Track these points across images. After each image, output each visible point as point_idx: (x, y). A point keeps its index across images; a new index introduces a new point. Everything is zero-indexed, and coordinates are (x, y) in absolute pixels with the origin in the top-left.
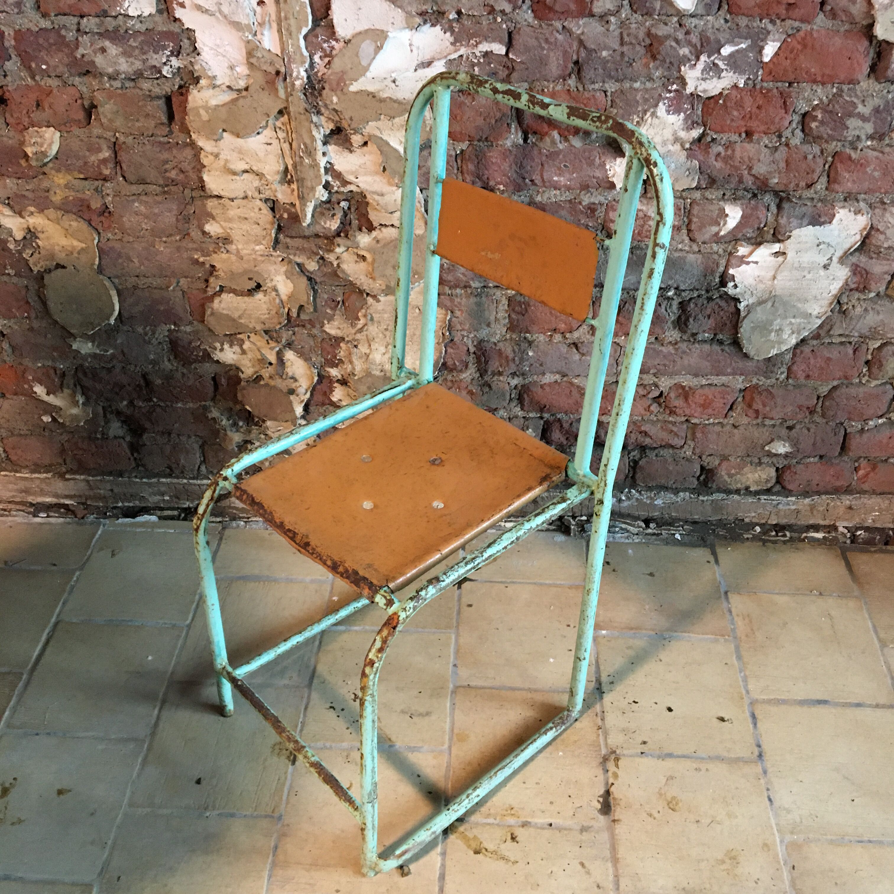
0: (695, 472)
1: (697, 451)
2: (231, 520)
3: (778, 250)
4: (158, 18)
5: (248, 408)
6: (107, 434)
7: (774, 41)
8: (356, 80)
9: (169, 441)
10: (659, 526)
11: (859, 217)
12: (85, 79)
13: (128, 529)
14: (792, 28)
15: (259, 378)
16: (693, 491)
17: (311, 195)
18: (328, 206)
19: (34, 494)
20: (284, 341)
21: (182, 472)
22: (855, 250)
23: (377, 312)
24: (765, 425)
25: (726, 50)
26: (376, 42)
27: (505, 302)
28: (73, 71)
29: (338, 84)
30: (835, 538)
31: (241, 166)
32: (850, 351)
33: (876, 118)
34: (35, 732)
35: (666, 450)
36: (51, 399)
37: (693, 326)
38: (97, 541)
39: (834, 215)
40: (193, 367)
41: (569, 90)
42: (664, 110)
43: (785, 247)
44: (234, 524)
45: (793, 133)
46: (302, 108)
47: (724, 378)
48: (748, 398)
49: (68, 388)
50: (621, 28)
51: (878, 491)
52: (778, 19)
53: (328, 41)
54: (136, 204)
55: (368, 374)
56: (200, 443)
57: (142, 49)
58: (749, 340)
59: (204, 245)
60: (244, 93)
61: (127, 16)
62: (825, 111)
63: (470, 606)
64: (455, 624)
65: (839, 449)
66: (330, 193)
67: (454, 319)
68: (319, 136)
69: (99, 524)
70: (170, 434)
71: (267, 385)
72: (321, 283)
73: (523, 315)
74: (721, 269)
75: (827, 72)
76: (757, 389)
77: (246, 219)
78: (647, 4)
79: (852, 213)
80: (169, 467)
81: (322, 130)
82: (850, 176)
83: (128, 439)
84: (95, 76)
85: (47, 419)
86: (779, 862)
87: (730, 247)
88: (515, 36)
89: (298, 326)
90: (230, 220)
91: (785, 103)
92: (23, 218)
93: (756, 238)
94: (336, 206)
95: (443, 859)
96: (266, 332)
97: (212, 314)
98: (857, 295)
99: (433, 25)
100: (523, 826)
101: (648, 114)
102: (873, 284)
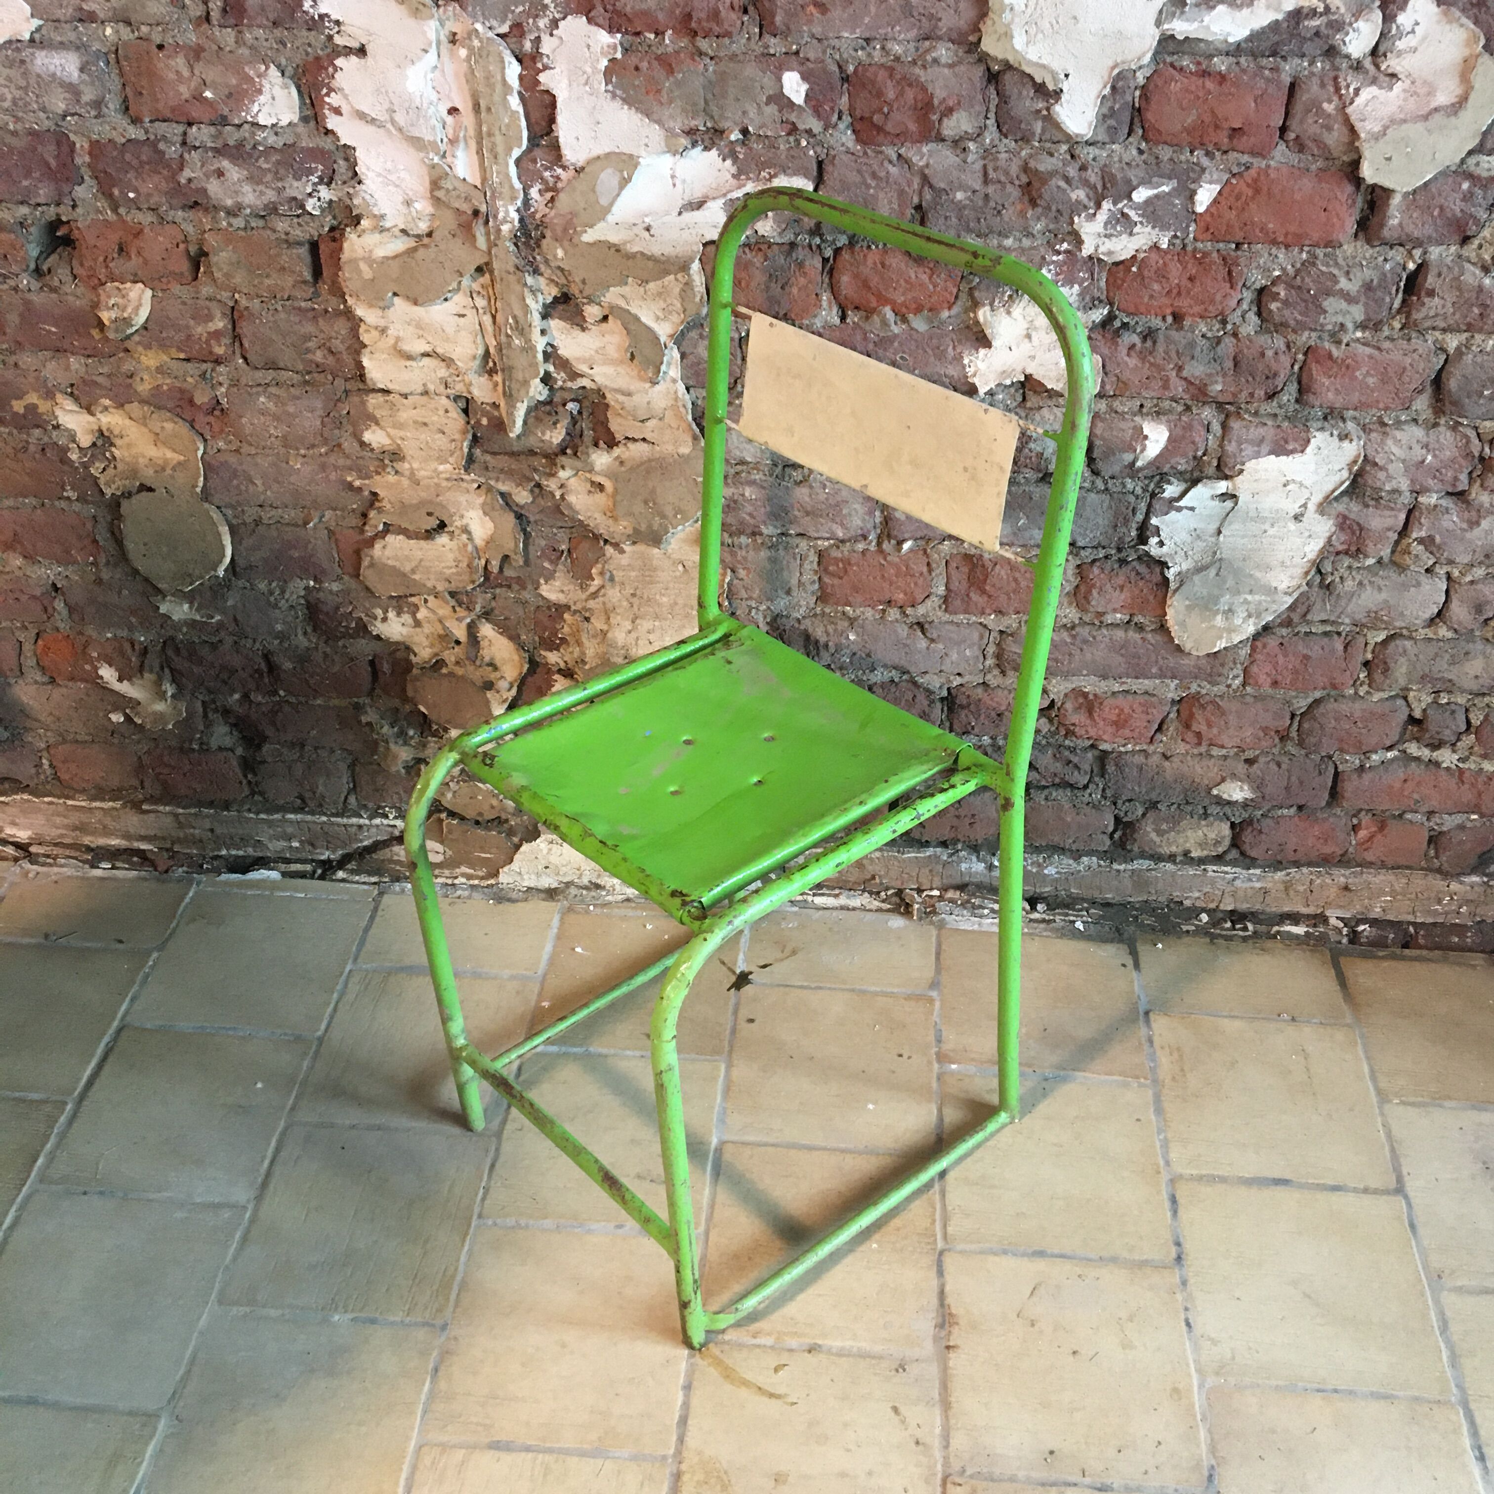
0: (1106, 826)
1: (1109, 793)
2: (392, 881)
3: (1224, 491)
4: (301, 129)
5: (422, 709)
6: (208, 744)
7: (1211, 183)
8: (591, 227)
9: (302, 756)
10: (1051, 908)
11: (1346, 444)
12: (191, 214)
13: (235, 890)
14: (1239, 164)
15: (440, 664)
16: (1103, 855)
17: (522, 392)
18: (548, 408)
19: (93, 833)
20: (478, 608)
21: (321, 805)
22: (1342, 494)
23: (620, 568)
24: (1212, 756)
25: (1141, 195)
26: (621, 171)
27: (813, 557)
28: (174, 202)
29: (565, 230)
30: (1324, 935)
31: (421, 347)
32: (1339, 645)
33: (1368, 298)
34: (82, 1189)
35: (1060, 791)
36: (125, 688)
37: (1097, 602)
38: (186, 907)
39: (1309, 441)
40: (340, 643)
43: (1234, 485)
44: (397, 887)
45: (1243, 317)
46: (511, 264)
47: (1146, 682)
48: (1185, 714)
49: (151, 671)
50: (984, 158)
51: (1390, 862)
52: (1218, 150)
53: (550, 169)
54: (262, 399)
55: (606, 662)
56: (349, 761)
57: (277, 173)
58: (1183, 624)
59: (361, 462)
60: (426, 240)
61: (255, 125)
62: (1290, 286)
63: (751, 1021)
64: (727, 1049)
65: (1326, 796)
66: (551, 389)
67: (735, 582)
68: (535, 306)
69: (190, 882)
70: (303, 746)
71: (451, 674)
72: (535, 522)
73: (841, 578)
74: (1140, 517)
75: (1292, 229)
76: (1198, 700)
77: (425, 424)
78: (1023, 126)
79: (1335, 438)
80: (301, 798)
81: (540, 298)
82: (1332, 383)
83: (239, 751)
84: (206, 210)
85: (117, 718)
86: (1195, 1416)
87: (1152, 486)
88: (828, 168)
89: (501, 586)
90: (400, 426)
91: (1230, 273)
92: (92, 414)
93: (1192, 473)
94: (560, 409)
95: (687, 1396)
96: (452, 594)
97: (372, 565)
98: (1347, 561)
99: (706, 149)
100: (810, 1351)
102: (1371, 545)
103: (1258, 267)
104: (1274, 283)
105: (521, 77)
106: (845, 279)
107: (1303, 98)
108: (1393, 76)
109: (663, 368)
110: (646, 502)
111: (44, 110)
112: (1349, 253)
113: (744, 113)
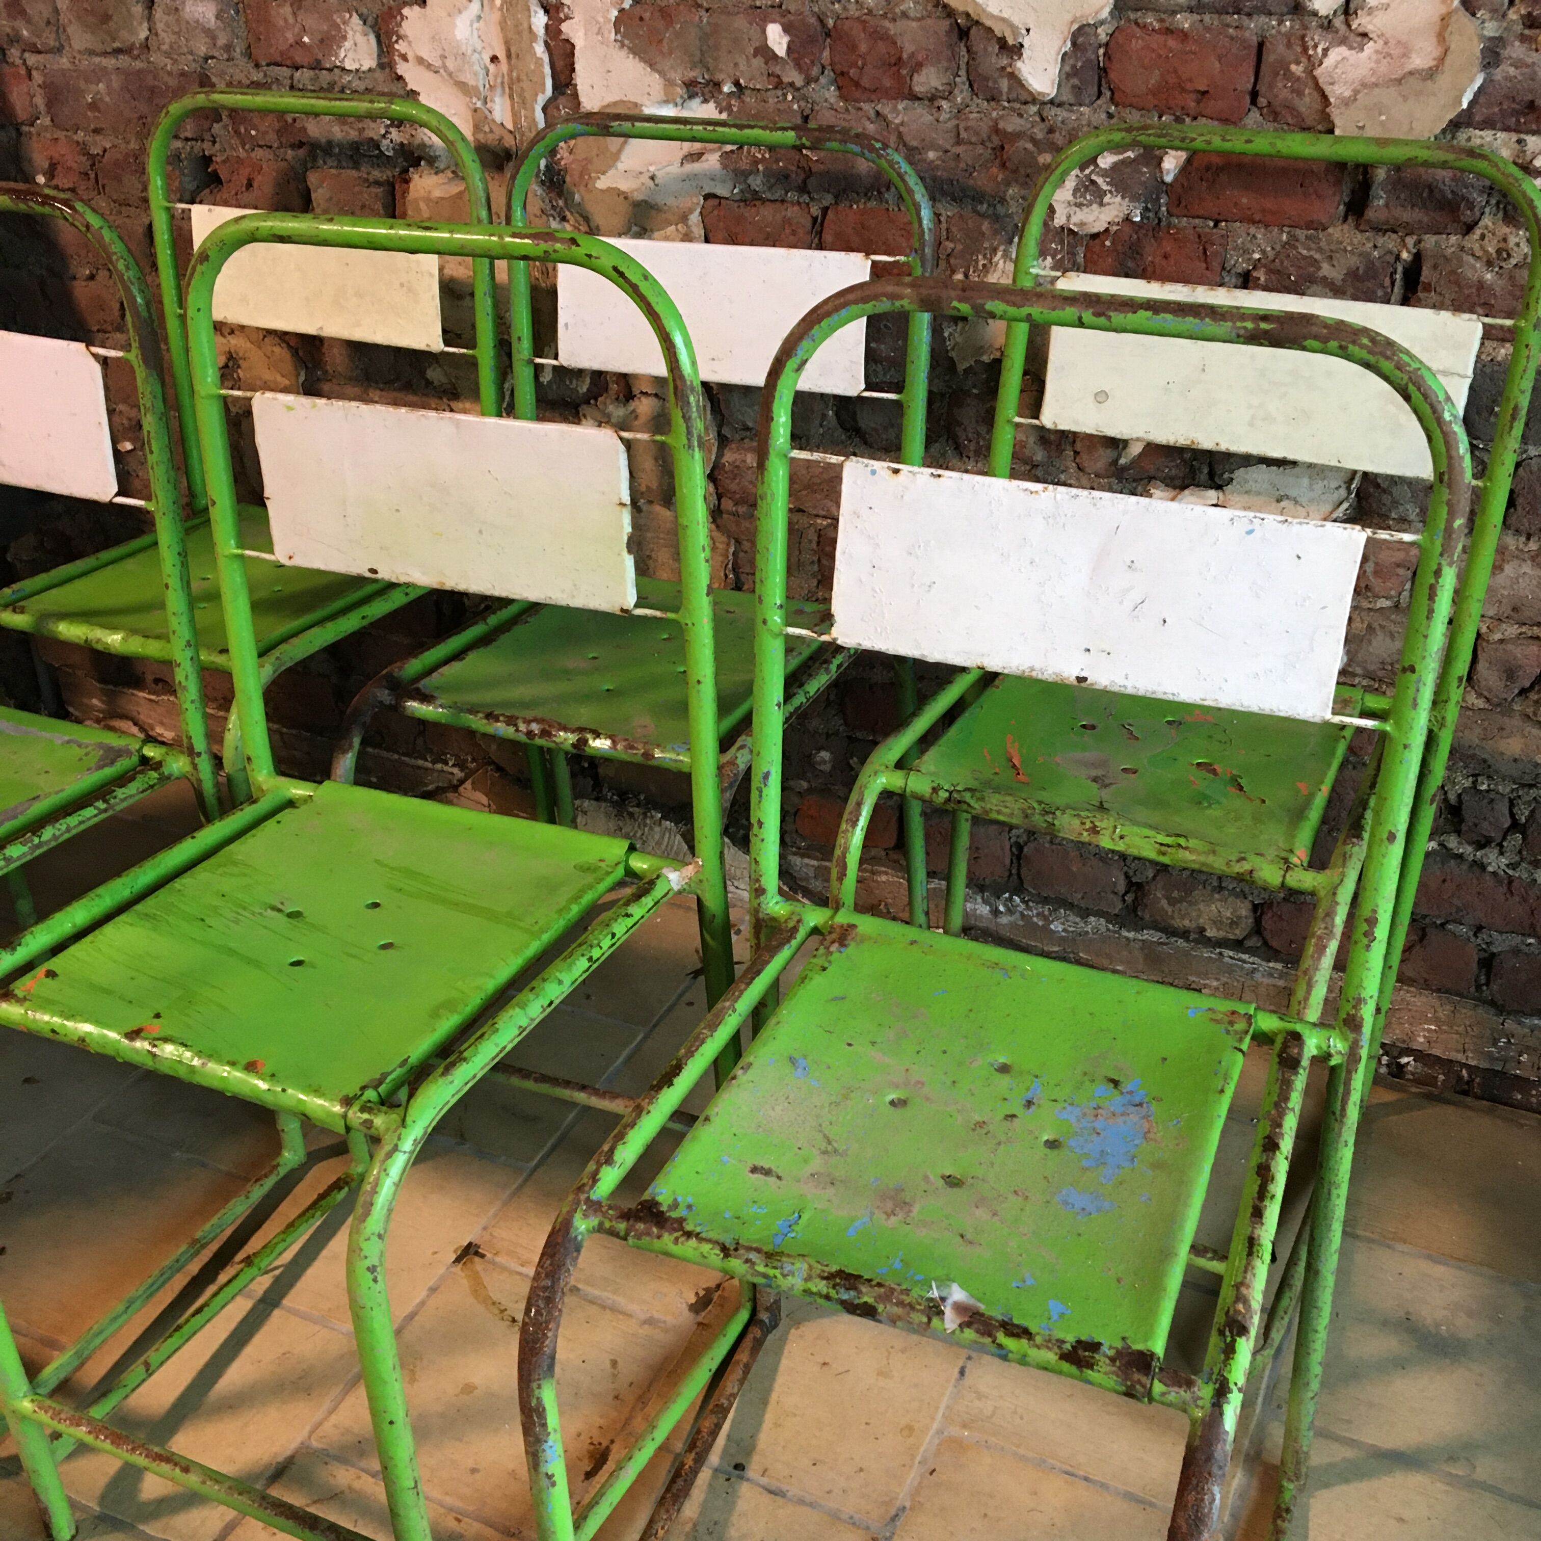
0: (1118, 886)
4: (379, 75)
8: (604, 173)
16: (1113, 918)
21: (394, 743)
25: (1106, 160)
28: (284, 140)
29: (581, 176)
41: (887, 209)
43: (1225, 496)
50: (957, 117)
51: (1434, 982)
61: (343, 69)
62: (1270, 271)
64: (653, 1022)
67: (741, 555)
78: (991, 84)
86: (913, 1457)
91: (1204, 252)
95: (428, 1297)
99: (705, 101)
101: (999, 254)
103: (1237, 248)
104: (1254, 268)
105: (547, 27)
107: (1270, 58)
108: (1365, 35)
111: (191, 53)
112: (1334, 237)
113: (736, 65)
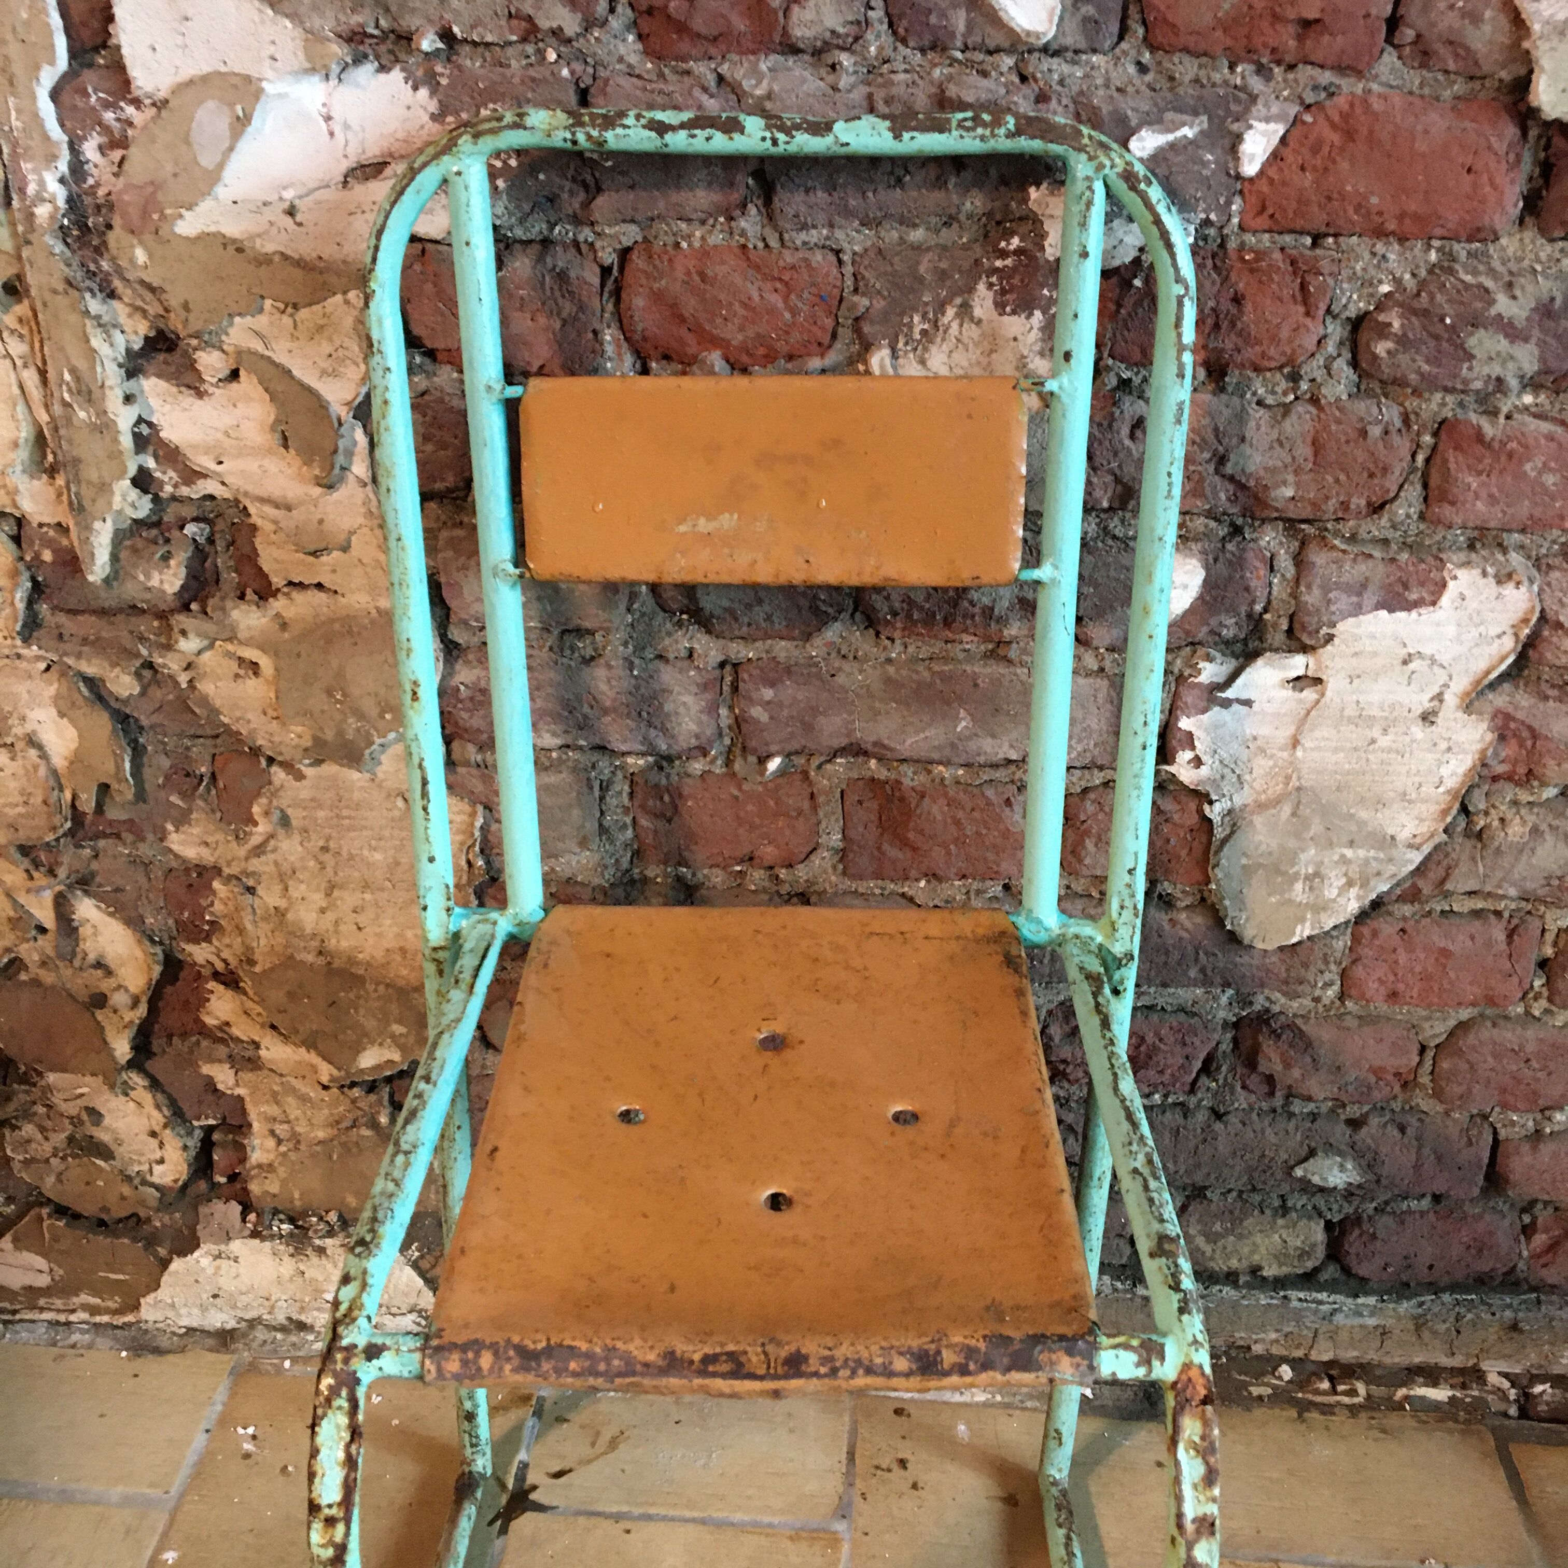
3: (1301, 672)
7: (1267, 120)
11: (1509, 590)
14: (1315, 88)
15: (16, 964)
16: (1120, 1272)
17: (101, 503)
18: (154, 532)
20: (68, 872)
22: (1504, 677)
23: (298, 803)
24: (1291, 1115)
25: (1145, 143)
26: (231, 105)
27: (621, 786)
29: (145, 214)
30: (1479, 1405)
32: (1500, 935)
33: (1545, 331)
39: (1444, 585)
41: (744, 247)
42: (989, 303)
43: (1318, 663)
45: (1328, 368)
46: (57, 275)
47: (1183, 992)
50: (868, 82)
52: (1278, 63)
53: (114, 106)
55: (289, 962)
58: (1240, 899)
62: (1410, 311)
65: (1480, 1181)
66: (156, 499)
68: (110, 351)
71: (36, 982)
72: (152, 727)
73: (669, 821)
75: (1412, 206)
76: (1267, 1022)
78: (933, 20)
79: (1491, 581)
81: (118, 338)
82: (1483, 484)
87: (1179, 663)
88: (596, 100)
89: (105, 836)
91: (1303, 287)
93: (1245, 641)
94: (175, 533)
96: (25, 850)
98: (1510, 792)
101: (950, 312)
102: (1551, 763)
103: (1353, 277)
104: (1379, 308)
106: (638, 302)
109: (340, 459)
110: (330, 693)
112: (1510, 251)
